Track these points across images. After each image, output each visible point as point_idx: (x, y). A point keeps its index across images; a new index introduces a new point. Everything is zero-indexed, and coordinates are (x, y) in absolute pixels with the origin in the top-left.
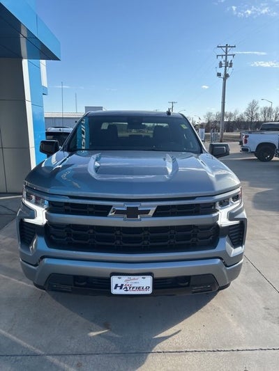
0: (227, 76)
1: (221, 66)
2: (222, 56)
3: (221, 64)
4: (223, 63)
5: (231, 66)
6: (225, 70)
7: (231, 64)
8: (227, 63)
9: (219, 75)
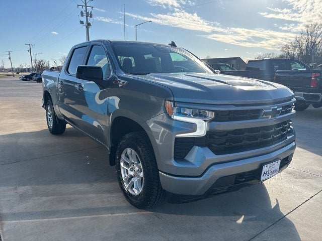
0: (89, 25)
1: (82, 15)
2: (82, 6)
3: (82, 13)
4: (84, 13)
5: (91, 17)
6: (87, 19)
7: (91, 14)
8: (87, 13)
9: (82, 23)
